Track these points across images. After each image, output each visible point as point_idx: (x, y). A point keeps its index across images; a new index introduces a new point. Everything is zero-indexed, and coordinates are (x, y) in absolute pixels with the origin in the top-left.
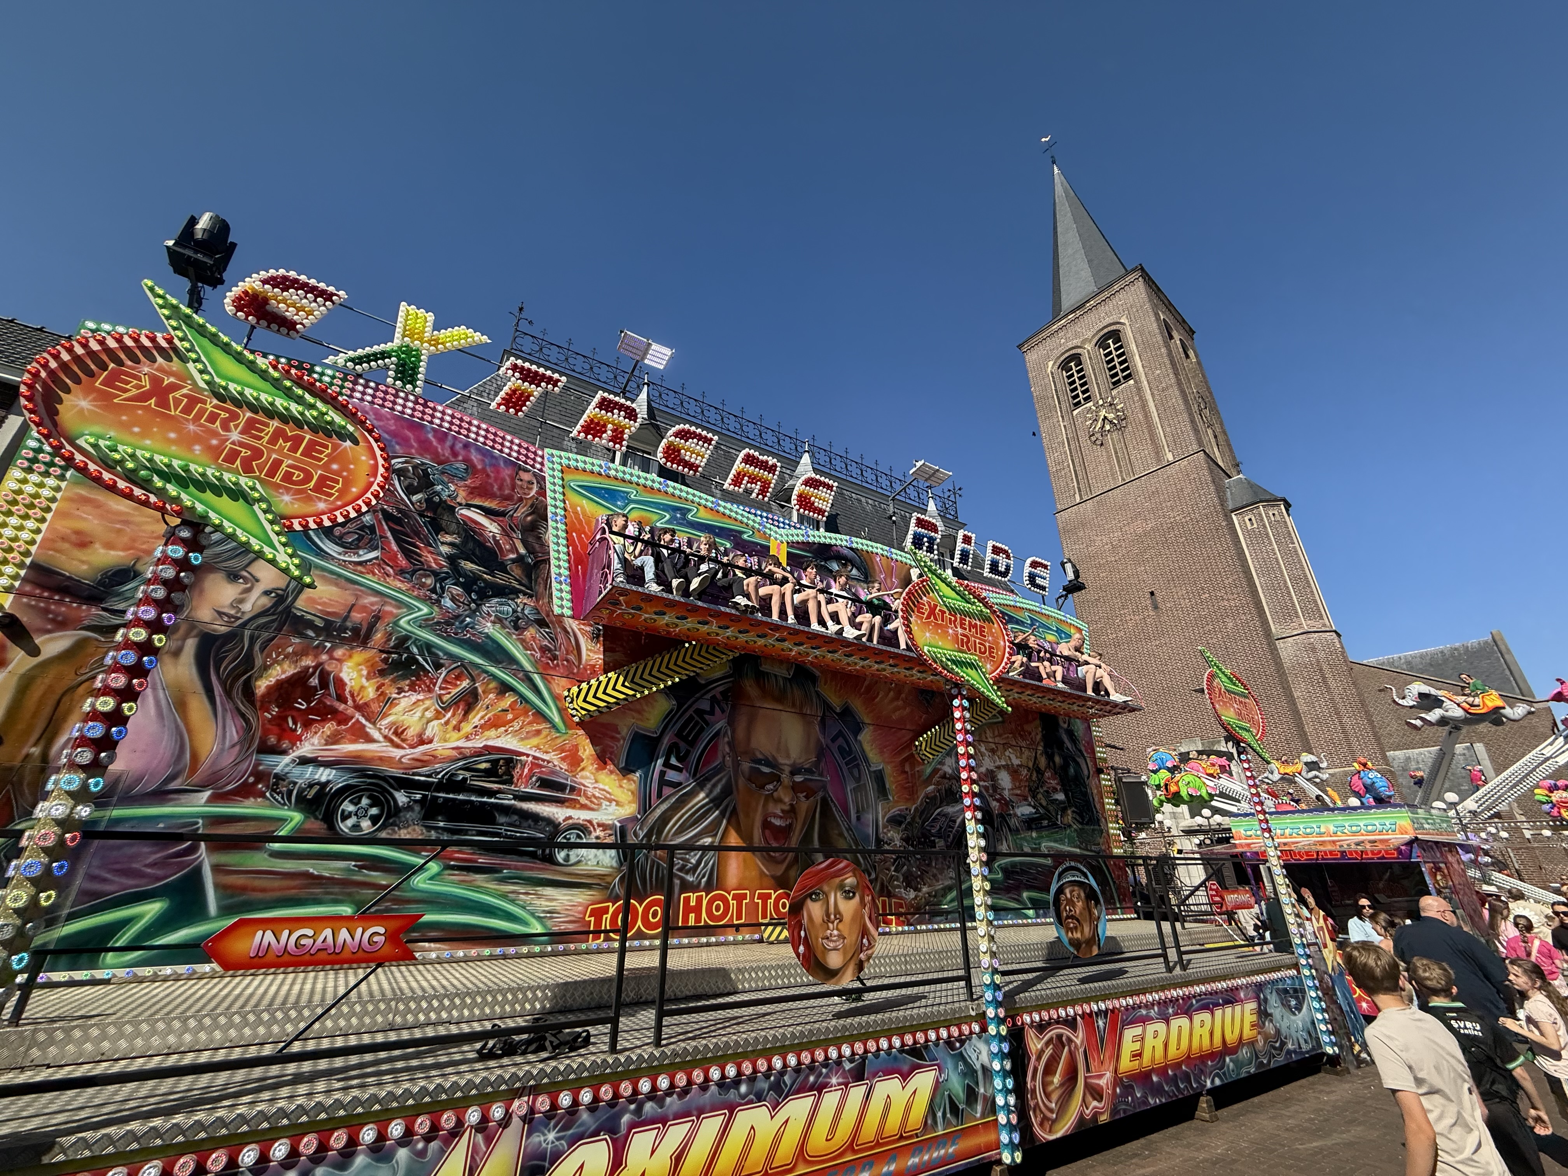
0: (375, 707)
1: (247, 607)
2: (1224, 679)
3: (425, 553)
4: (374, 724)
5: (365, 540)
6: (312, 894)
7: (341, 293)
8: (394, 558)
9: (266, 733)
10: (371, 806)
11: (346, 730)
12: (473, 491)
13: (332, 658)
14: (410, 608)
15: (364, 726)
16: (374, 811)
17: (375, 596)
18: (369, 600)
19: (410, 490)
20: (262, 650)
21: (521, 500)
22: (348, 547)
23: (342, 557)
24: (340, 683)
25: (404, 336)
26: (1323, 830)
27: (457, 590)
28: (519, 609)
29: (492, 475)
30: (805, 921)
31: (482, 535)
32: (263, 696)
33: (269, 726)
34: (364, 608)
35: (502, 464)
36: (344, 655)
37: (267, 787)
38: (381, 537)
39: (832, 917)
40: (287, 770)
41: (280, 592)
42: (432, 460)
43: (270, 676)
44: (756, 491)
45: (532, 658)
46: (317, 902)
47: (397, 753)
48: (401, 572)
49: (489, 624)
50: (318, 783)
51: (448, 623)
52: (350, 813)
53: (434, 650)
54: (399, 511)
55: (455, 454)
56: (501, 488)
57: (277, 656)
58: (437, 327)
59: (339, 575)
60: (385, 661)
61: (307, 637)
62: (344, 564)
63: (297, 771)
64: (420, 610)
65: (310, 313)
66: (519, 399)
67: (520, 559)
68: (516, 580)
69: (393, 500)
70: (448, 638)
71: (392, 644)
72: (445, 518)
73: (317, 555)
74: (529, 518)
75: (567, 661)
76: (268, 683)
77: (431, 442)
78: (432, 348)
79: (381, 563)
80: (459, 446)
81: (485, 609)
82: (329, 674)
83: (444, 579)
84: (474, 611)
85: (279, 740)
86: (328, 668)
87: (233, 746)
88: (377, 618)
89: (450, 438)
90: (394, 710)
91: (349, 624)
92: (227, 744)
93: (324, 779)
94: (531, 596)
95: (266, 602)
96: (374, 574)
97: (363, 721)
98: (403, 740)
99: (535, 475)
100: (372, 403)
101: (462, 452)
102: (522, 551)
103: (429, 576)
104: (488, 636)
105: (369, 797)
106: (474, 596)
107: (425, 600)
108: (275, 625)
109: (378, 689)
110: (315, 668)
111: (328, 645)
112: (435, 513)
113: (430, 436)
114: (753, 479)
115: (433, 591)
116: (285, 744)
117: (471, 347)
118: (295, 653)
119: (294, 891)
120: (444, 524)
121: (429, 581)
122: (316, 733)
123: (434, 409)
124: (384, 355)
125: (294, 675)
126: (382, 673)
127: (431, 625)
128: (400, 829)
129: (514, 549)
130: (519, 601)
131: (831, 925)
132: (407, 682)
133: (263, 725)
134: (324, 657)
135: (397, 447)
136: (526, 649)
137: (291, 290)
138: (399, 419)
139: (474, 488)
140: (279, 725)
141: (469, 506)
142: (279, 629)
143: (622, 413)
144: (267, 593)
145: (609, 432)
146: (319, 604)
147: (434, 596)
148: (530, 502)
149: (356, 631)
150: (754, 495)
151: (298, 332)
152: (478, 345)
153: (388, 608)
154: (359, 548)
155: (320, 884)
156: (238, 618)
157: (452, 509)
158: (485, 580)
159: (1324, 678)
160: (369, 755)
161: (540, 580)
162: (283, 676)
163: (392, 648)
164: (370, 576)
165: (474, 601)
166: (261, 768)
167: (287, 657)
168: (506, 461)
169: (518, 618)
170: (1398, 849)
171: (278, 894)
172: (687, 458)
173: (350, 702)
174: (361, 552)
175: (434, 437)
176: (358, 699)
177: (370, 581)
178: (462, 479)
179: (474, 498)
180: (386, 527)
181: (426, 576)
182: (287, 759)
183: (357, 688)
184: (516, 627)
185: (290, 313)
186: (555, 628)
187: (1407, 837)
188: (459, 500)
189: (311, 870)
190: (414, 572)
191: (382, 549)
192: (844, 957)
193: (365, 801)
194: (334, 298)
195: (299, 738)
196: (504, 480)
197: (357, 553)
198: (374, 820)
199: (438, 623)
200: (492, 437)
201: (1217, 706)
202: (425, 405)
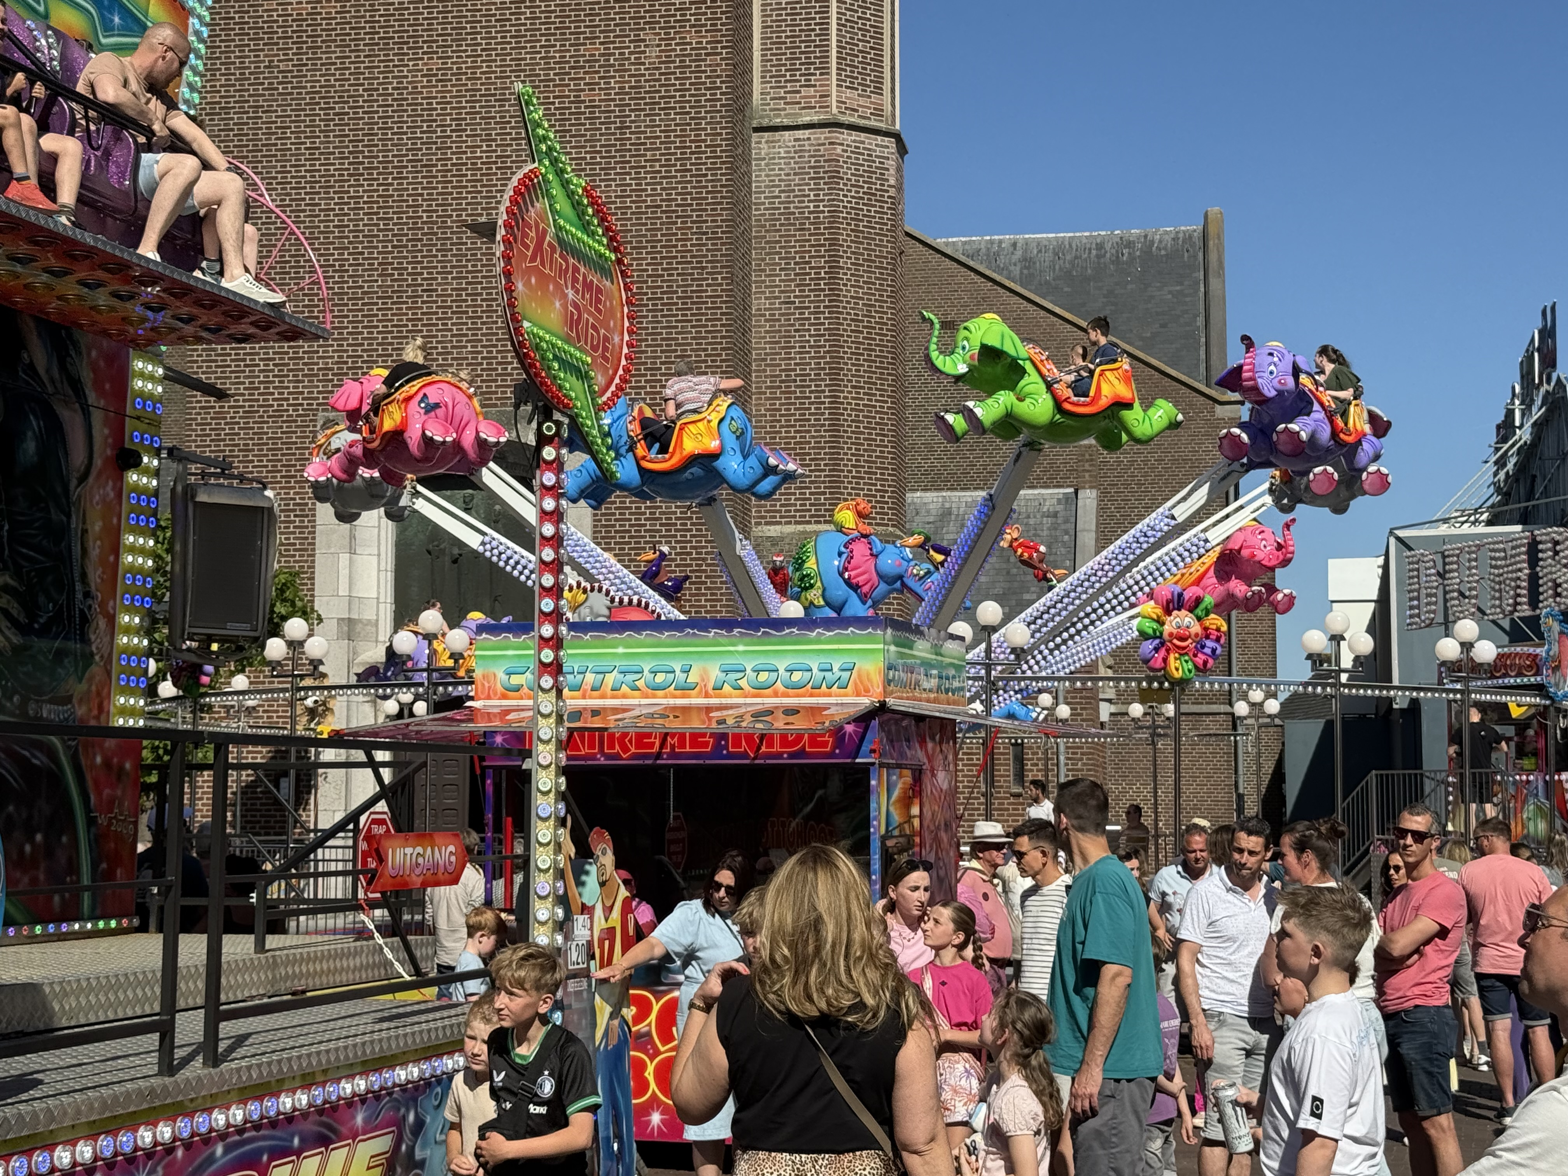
2: (562, 204)
26: (693, 678)
159: (834, 268)
170: (837, 732)
187: (865, 702)
201: (520, 286)
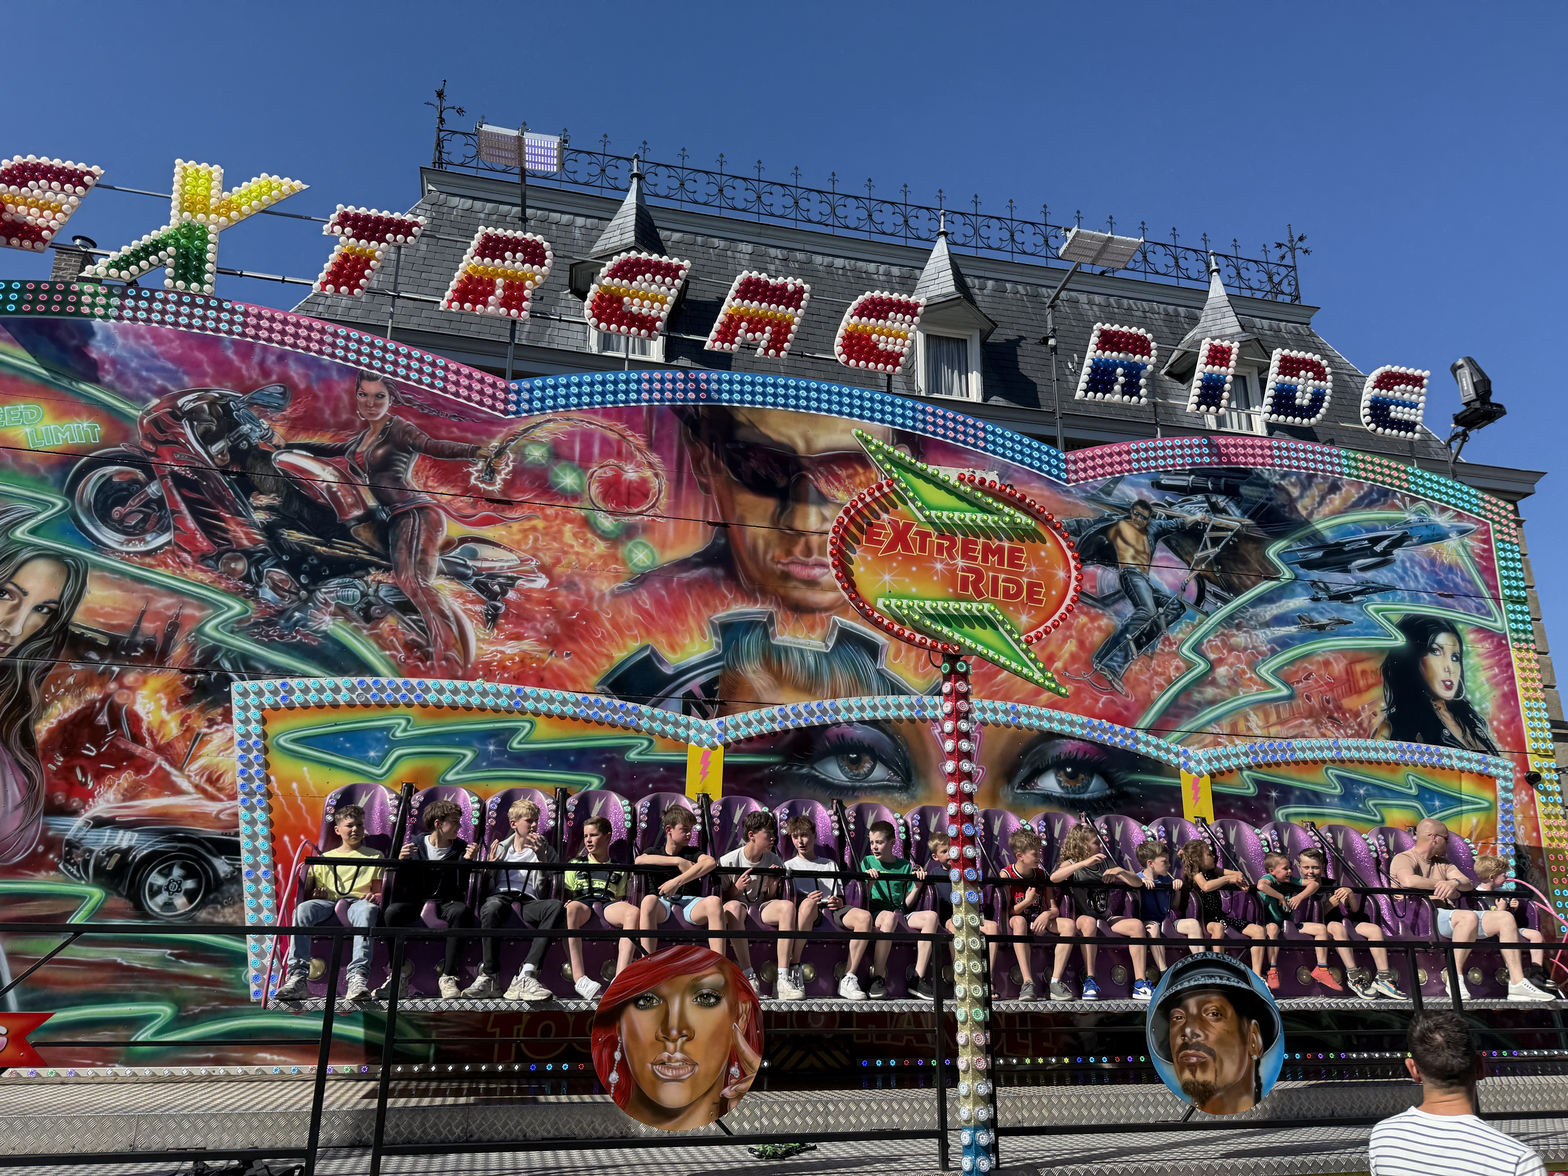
0: (180, 747)
1: (16, 630)
3: (233, 527)
4: (181, 769)
5: (153, 520)
6: (123, 989)
7: (95, 169)
8: (192, 540)
9: (52, 789)
10: (185, 878)
11: (145, 781)
12: (295, 425)
13: (122, 686)
14: (217, 607)
15: (168, 774)
16: (189, 884)
17: (171, 597)
18: (164, 602)
19: (207, 439)
20: (38, 683)
21: (366, 425)
22: (133, 533)
23: (124, 548)
24: (135, 719)
25: (181, 211)
27: (280, 574)
28: (371, 591)
29: (321, 394)
30: (623, 1038)
31: (311, 488)
32: (45, 742)
33: (54, 781)
34: (157, 615)
35: (335, 375)
36: (137, 680)
37: (60, 857)
38: (173, 512)
39: (674, 1033)
40: (80, 835)
41: (53, 605)
42: (235, 389)
43: (50, 717)
44: (764, 343)
45: (393, 662)
46: (130, 999)
47: (212, 807)
48: (202, 558)
49: (327, 618)
50: (119, 851)
51: (269, 623)
52: (160, 887)
53: (253, 663)
54: (195, 470)
55: (266, 373)
56: (335, 413)
57: (57, 691)
58: (228, 185)
59: (123, 573)
60: (189, 683)
61: (91, 661)
62: (127, 557)
63: (93, 835)
64: (230, 608)
65: (58, 209)
66: (353, 268)
67: (369, 516)
68: (365, 548)
69: (184, 457)
70: (270, 644)
71: (196, 659)
72: (258, 470)
73: (94, 549)
74: (380, 452)
75: (447, 659)
76: (49, 726)
77: (230, 362)
78: (222, 219)
79: (174, 548)
80: (271, 359)
81: (320, 596)
82: (120, 707)
83: (261, 560)
84: (305, 602)
85: (68, 798)
86: (118, 700)
87: (16, 808)
88: (175, 626)
89: (257, 350)
90: (206, 750)
91: (140, 639)
92: (10, 806)
93: (124, 845)
94: (387, 569)
95: (38, 620)
96: (167, 566)
97: (167, 767)
98: (220, 790)
99: (386, 382)
100: (148, 320)
101: (277, 369)
102: (372, 503)
103: (240, 559)
104: (326, 635)
105: (182, 867)
106: (303, 579)
107: (236, 593)
108: (51, 649)
109: (183, 722)
110: (103, 701)
111: (116, 669)
112: (243, 468)
113: (230, 353)
114: (756, 325)
115: (247, 579)
116: (75, 803)
117: (279, 202)
118: (77, 684)
119: (101, 985)
120: (256, 479)
121: (240, 566)
122: (110, 786)
123: (233, 312)
124: (156, 247)
125: (78, 712)
126: (186, 700)
127: (247, 628)
128: (223, 907)
129: (360, 502)
130: (369, 579)
131: (670, 1046)
132: (220, 710)
133: (48, 780)
134: (113, 686)
135: (186, 379)
136: (383, 648)
137: (31, 183)
138: (182, 336)
139: (296, 419)
140: (66, 779)
141: (290, 448)
142: (56, 654)
143: (519, 255)
144: (38, 608)
145: (499, 292)
146: (100, 616)
147: (249, 587)
148: (380, 427)
149: (149, 647)
150: (760, 351)
151: (44, 241)
152: (290, 197)
153: (188, 611)
154: (145, 531)
155: (132, 977)
156: (7, 646)
157: (266, 457)
158: (318, 555)
160: (178, 811)
161: (401, 544)
162: (66, 716)
163: (198, 665)
164: (161, 570)
165: (304, 587)
166: (50, 833)
167: (68, 689)
168: (342, 369)
169: (370, 604)
171: (82, 988)
172: (634, 309)
173: (149, 743)
174: (148, 538)
175: (236, 353)
176: (158, 738)
177: (162, 576)
178: (279, 408)
179: (298, 434)
180: (178, 498)
181: (236, 559)
182: (78, 822)
183: (156, 724)
184: (368, 618)
185: (33, 217)
186: (425, 612)
188: (275, 441)
189: (119, 960)
190: (220, 555)
191: (176, 528)
192: (693, 1093)
193: (177, 872)
194: (87, 179)
195: (91, 794)
196: (338, 399)
197: (144, 540)
198: (191, 895)
199: (256, 624)
200: (318, 336)
202: (220, 309)
